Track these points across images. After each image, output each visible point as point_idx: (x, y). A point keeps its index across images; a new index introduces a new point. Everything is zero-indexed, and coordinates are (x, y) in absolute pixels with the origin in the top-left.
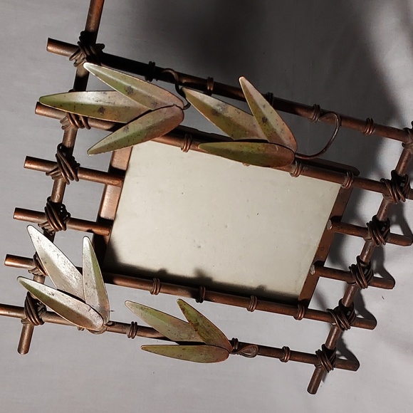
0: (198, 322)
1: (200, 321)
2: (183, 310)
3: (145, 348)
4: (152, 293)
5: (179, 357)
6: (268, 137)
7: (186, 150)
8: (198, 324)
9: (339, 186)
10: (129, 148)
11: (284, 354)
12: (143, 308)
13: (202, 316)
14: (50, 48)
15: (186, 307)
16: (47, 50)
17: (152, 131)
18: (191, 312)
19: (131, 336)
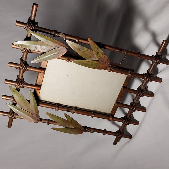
0: (72, 121)
1: (73, 121)
2: (66, 117)
3: (53, 129)
4: (56, 110)
5: (65, 132)
6: (99, 59)
7: (68, 62)
8: (72, 122)
9: (126, 76)
10: (47, 61)
11: (104, 132)
12: (52, 115)
13: (73, 119)
14: (17, 24)
15: (67, 116)
16: (16, 25)
17: (55, 55)
18: (69, 118)
19: (48, 124)
